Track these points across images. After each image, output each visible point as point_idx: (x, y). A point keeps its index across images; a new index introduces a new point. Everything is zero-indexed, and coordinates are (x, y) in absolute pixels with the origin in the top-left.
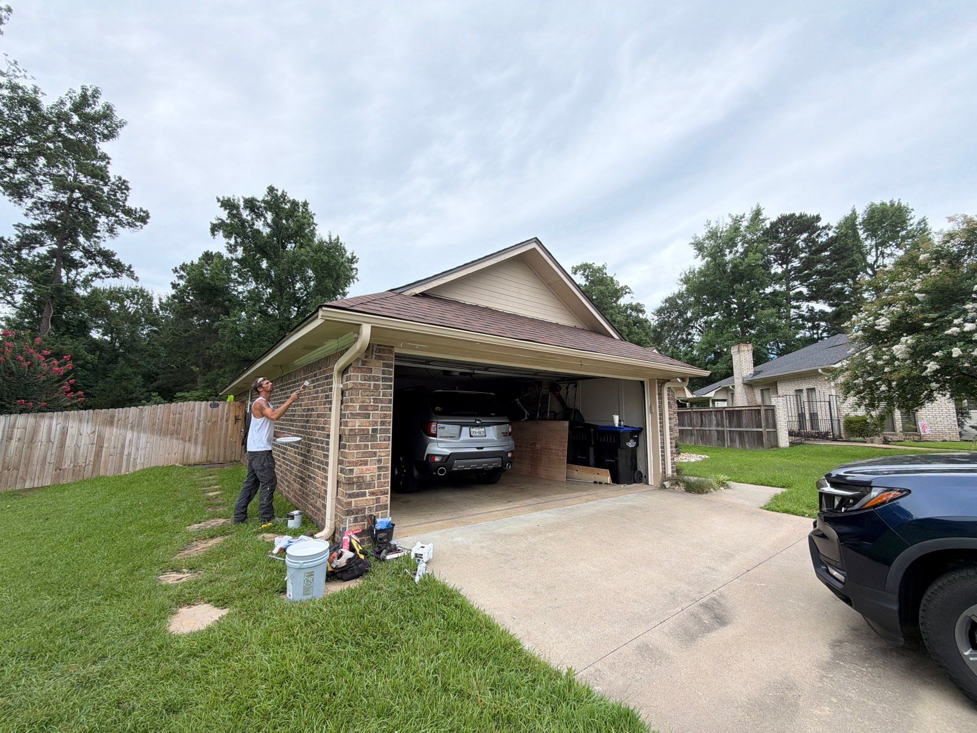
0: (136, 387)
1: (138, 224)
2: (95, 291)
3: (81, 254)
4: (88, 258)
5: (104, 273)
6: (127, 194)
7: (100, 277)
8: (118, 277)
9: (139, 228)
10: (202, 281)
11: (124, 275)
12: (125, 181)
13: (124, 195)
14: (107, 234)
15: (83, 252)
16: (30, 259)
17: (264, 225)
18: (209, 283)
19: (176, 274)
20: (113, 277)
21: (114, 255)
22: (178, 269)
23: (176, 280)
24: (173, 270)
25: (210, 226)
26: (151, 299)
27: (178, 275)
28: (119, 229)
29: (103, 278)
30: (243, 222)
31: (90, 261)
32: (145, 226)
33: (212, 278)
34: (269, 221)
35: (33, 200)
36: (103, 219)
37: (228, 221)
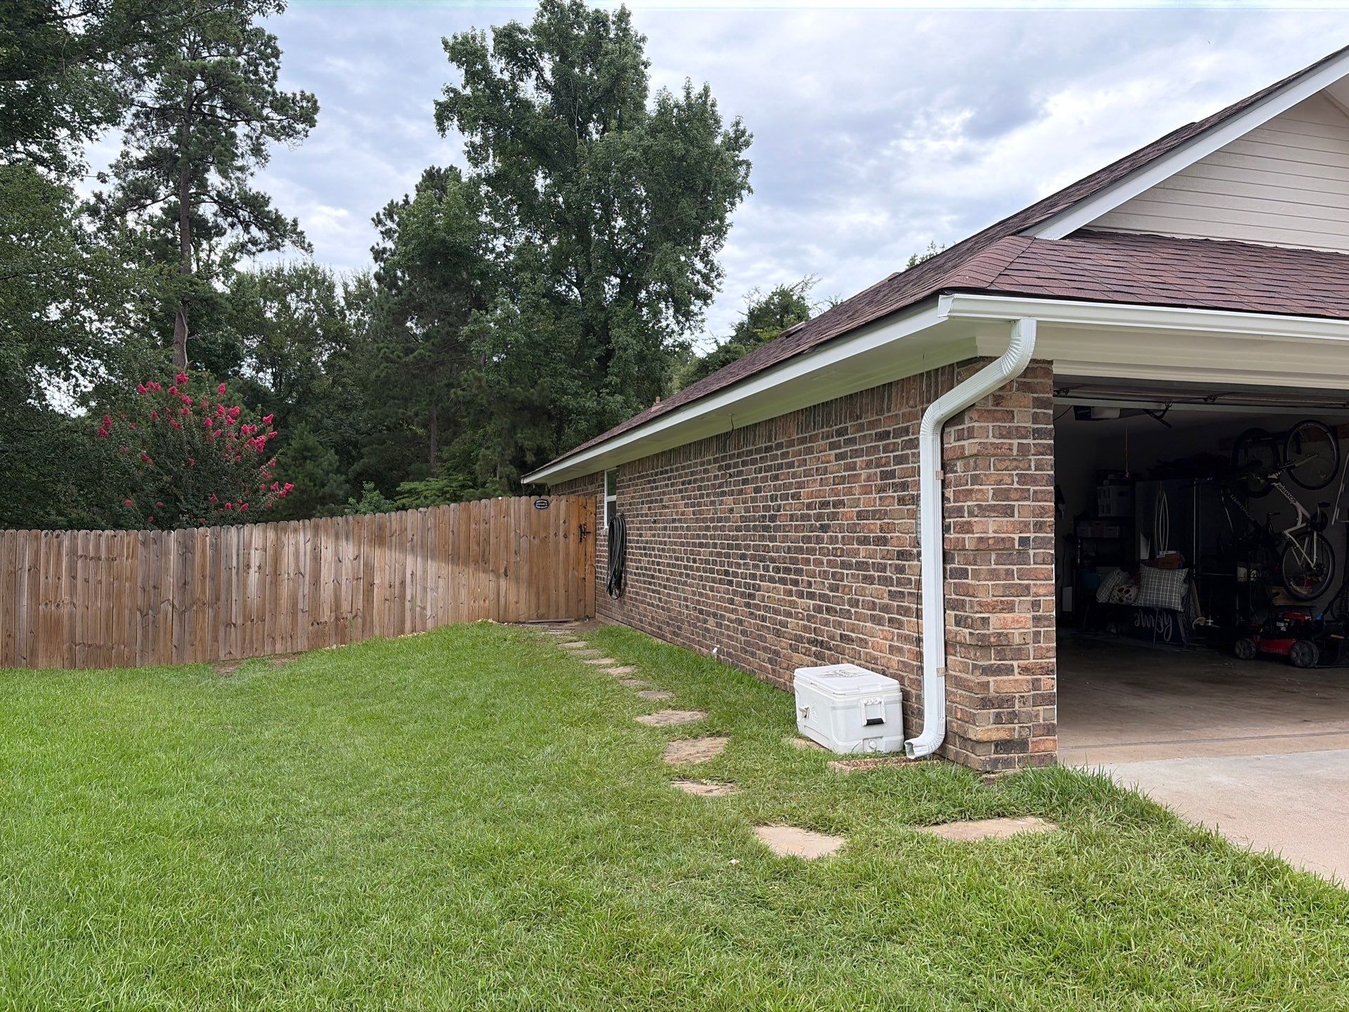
0: (328, 473)
1: (299, 127)
2: (243, 283)
3: (215, 207)
4: (227, 214)
5: (254, 242)
6: (276, 64)
7: (249, 253)
8: (278, 249)
9: (301, 136)
10: (431, 237)
11: (287, 242)
12: (270, 38)
13: (271, 69)
14: (253, 160)
15: (219, 204)
16: (139, 229)
17: (537, 88)
18: (443, 241)
19: (380, 228)
20: (270, 249)
21: (267, 202)
22: (382, 217)
23: (381, 242)
24: (373, 220)
25: (432, 110)
26: (331, 288)
27: (383, 229)
28: (270, 144)
29: (254, 254)
30: (495, 86)
31: (230, 219)
32: (312, 131)
33: (449, 229)
34: (548, 76)
35: (134, 110)
36: (241, 129)
37: (468, 91)
